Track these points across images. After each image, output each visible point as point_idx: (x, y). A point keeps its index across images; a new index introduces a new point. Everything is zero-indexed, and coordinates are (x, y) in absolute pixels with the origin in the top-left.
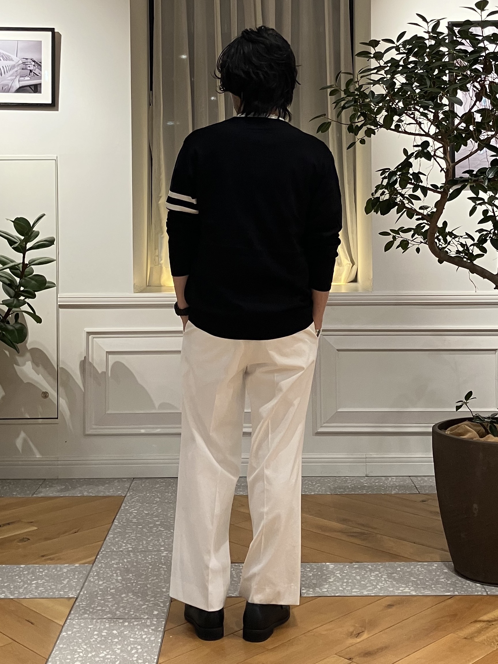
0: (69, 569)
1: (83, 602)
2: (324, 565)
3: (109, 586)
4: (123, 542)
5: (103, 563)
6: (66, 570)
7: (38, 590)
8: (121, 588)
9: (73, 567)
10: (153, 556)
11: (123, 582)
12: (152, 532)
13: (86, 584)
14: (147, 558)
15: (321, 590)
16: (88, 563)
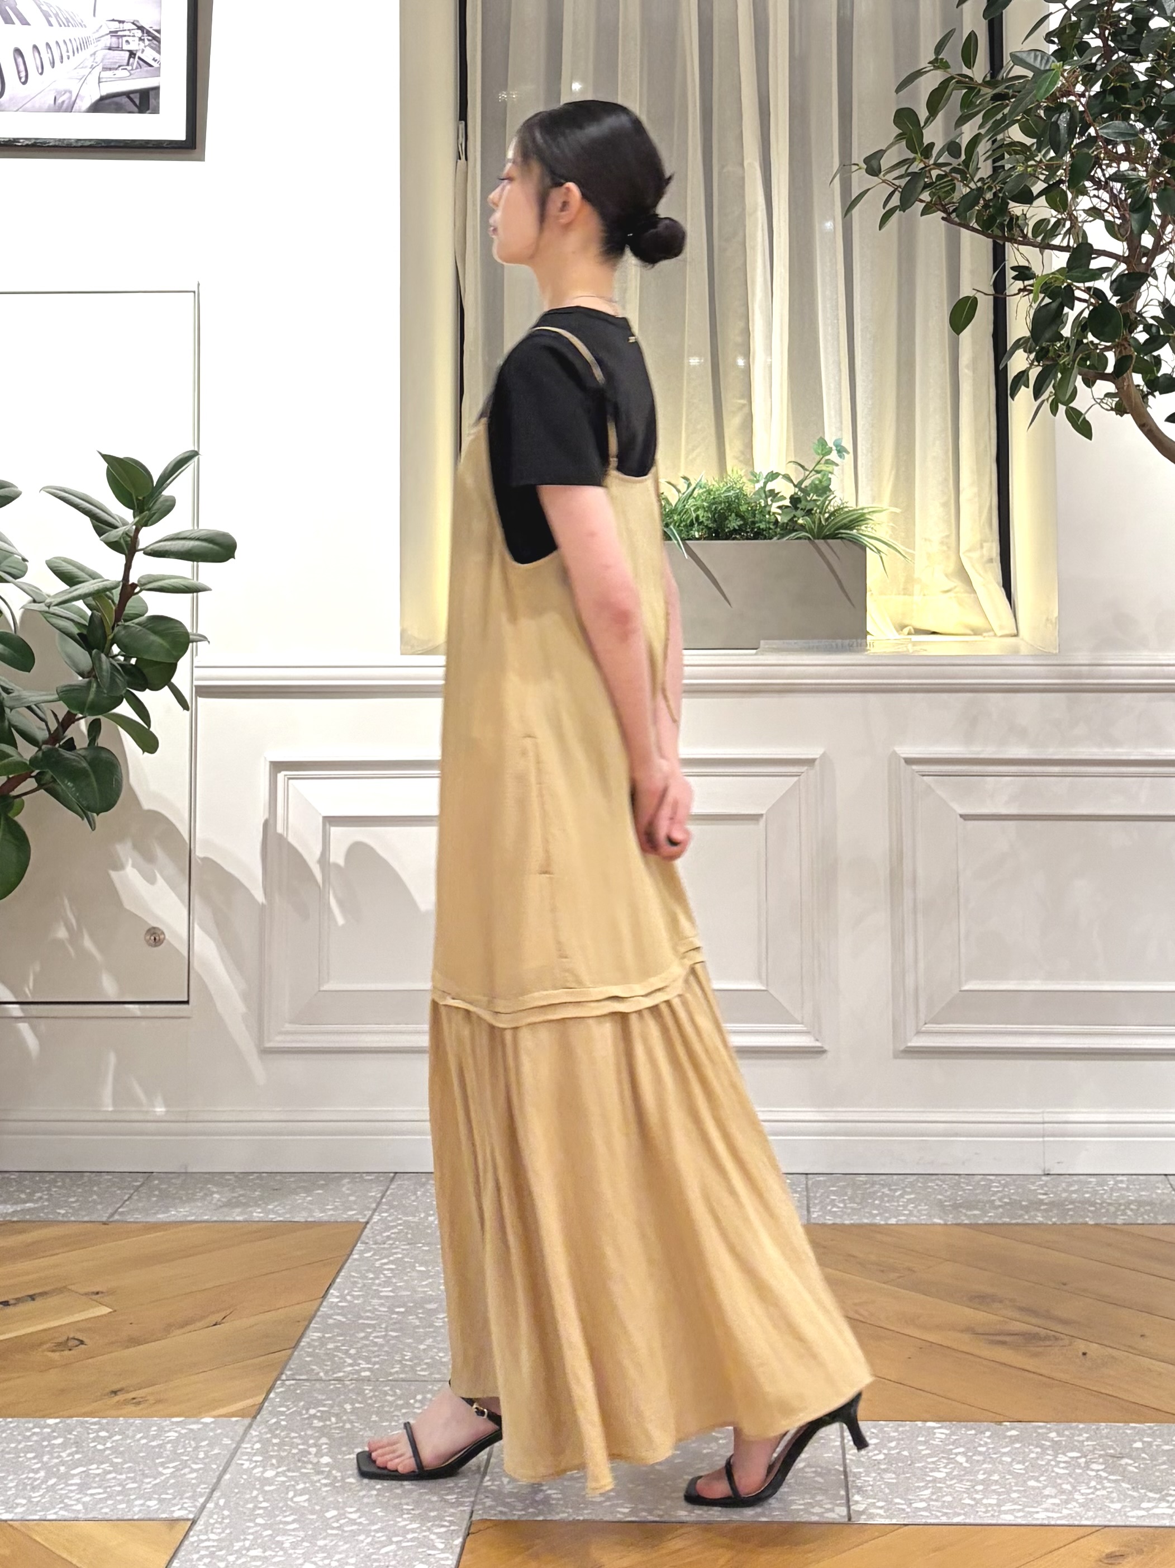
0: (184, 1431)
1: (212, 1532)
2: (920, 1427)
3: (293, 1483)
4: (346, 1352)
5: (282, 1413)
6: (176, 1434)
7: (87, 1495)
8: (328, 1488)
9: (195, 1427)
10: (429, 1396)
11: (334, 1472)
12: (431, 1326)
13: (227, 1476)
14: (412, 1401)
15: (911, 1504)
16: (241, 1414)
